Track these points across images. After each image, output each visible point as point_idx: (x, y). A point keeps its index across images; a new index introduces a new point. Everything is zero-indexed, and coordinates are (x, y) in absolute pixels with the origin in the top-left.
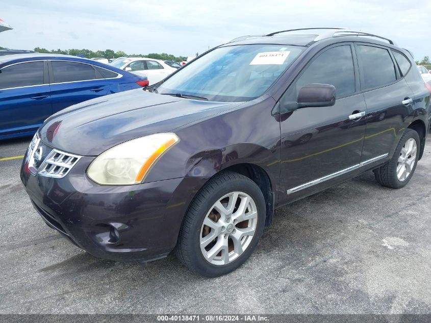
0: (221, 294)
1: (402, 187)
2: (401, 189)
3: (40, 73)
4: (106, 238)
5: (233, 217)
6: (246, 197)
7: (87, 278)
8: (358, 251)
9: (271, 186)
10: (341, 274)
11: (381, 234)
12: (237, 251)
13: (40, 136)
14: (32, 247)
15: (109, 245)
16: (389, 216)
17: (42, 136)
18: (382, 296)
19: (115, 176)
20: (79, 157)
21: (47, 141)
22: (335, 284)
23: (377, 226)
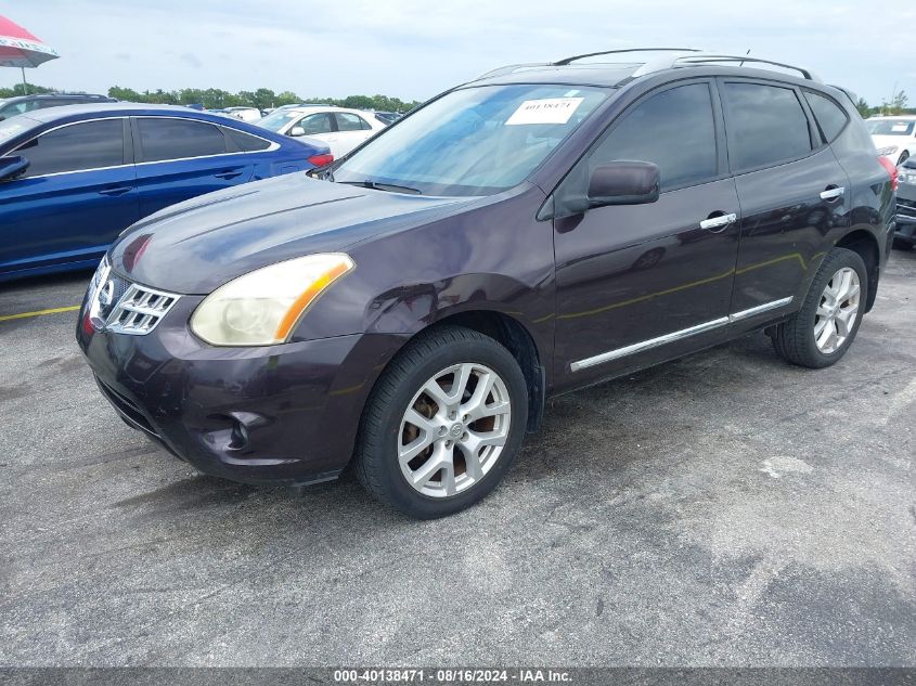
0: (437, 547)
1: (827, 365)
2: (826, 370)
3: (117, 143)
4: (224, 439)
5: (463, 412)
6: (486, 373)
7: (197, 518)
8: (709, 480)
9: (537, 354)
10: (668, 518)
11: (764, 452)
12: (473, 473)
13: (111, 262)
14: (101, 465)
15: (229, 453)
16: (788, 419)
17: (115, 263)
18: (735, 555)
19: (243, 330)
20: (177, 297)
21: (122, 270)
22: (652, 535)
23: (758, 437)
